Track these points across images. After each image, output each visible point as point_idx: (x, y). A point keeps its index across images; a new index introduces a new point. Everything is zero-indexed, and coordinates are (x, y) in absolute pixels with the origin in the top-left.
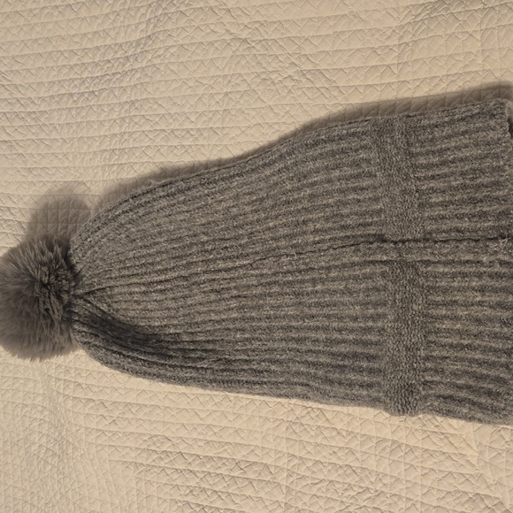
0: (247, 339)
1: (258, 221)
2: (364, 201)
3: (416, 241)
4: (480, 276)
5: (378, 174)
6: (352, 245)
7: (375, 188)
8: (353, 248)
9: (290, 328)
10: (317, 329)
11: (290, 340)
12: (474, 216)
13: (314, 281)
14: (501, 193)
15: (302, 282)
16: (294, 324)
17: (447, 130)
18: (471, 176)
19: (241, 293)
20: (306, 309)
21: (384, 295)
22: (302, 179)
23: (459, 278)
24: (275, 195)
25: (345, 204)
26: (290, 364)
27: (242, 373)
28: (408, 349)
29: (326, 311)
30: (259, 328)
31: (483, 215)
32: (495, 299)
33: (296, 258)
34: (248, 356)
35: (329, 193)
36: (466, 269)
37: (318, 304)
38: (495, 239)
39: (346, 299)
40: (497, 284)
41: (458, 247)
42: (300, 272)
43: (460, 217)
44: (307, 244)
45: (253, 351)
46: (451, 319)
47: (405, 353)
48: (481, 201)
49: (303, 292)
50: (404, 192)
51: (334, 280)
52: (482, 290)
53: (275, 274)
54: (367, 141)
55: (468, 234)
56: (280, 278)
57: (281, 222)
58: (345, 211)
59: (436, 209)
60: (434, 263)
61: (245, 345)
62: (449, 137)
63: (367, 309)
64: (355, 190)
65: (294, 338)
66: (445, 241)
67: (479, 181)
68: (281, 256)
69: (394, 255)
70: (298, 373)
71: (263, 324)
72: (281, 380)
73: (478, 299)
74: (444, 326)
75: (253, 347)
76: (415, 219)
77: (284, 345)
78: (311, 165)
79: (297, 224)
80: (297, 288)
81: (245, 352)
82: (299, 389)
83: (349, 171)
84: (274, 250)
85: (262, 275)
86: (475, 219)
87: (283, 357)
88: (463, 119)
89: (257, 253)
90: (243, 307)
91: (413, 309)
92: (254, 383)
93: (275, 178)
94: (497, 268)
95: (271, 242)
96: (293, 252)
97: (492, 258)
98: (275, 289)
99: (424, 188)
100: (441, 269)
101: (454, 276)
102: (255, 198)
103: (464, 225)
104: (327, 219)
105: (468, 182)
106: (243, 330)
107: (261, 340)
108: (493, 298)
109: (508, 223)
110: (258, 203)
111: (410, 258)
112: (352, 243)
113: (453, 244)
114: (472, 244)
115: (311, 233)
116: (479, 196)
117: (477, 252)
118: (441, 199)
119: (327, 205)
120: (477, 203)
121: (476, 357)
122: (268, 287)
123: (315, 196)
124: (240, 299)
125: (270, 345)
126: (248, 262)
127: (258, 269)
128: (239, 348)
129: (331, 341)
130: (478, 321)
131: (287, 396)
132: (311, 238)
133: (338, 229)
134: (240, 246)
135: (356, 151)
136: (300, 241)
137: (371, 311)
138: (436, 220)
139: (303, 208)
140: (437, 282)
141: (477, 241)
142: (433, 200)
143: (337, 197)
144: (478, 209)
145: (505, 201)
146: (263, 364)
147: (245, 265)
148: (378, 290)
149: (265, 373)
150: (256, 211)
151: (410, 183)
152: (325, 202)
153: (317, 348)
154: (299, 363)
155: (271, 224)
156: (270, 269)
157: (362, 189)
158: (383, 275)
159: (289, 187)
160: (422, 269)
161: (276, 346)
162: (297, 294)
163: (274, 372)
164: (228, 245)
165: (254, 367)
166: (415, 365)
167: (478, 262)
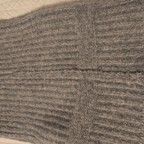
0: (7, 111)
1: (17, 52)
2: (69, 47)
3: (94, 70)
4: (125, 91)
5: (78, 33)
6: (61, 70)
7: (76, 40)
8: (61, 71)
9: (29, 107)
10: (42, 109)
11: (28, 113)
12: (124, 59)
13: (43, 85)
14: (140, 47)
15: (37, 85)
16: (31, 105)
17: (115, 11)
18: (125, 38)
19: (6, 87)
20: (37, 99)
21: (75, 97)
22: (39, 33)
23: (114, 91)
24: (26, 40)
25: (60, 48)
26: (27, 125)
27: (3, 128)
28: (82, 127)
29: (47, 101)
30: (14, 106)
31: (129, 59)
32: (132, 105)
33: (34, 73)
34: (7, 119)
35: (52, 42)
36: (119, 87)
37: (43, 97)
38: (134, 72)
39: (57, 96)
40: (134, 97)
41: (115, 75)
42: (36, 80)
43: (117, 59)
44: (40, 67)
45: (10, 117)
46: (107, 113)
47: (80, 129)
48: (129, 51)
49: (36, 90)
50: (90, 44)
51: (52, 86)
52: (126, 99)
53: (23, 80)
54: (73, 15)
55: (121, 69)
56: (25, 82)
57: (28, 54)
58: (60, 51)
59: (105, 54)
60: (102, 82)
61: (6, 113)
62: (115, 15)
63: (67, 102)
64: (66, 41)
65: (30, 112)
66: (108, 72)
67: (129, 40)
68: (27, 71)
69: (81, 77)
70: (30, 130)
71: (16, 104)
72: (22, 132)
73: (123, 104)
74: (103, 117)
75: (10, 115)
76: (94, 58)
77: (25, 115)
78: (43, 26)
79: (36, 56)
80: (34, 88)
81: (6, 117)
82: (30, 138)
83: (63, 31)
84: (24, 68)
85: (17, 80)
86: (125, 61)
87: (24, 121)
88: (124, 5)
89: (15, 68)
90: (6, 95)
91: (88, 106)
92: (9, 133)
93: (26, 31)
94: (135, 89)
95: (22, 63)
96: (33, 70)
97: (133, 83)
98: (23, 87)
99: (100, 42)
100: (105, 86)
101: (112, 90)
102: (16, 40)
103: (119, 64)
104: (51, 55)
105: (123, 41)
106: (6, 106)
107: (14, 112)
108: (131, 104)
109: (142, 64)
110: (18, 43)
111: (90, 79)
112: (61, 68)
113: (113, 74)
114: (123, 74)
115: (43, 61)
116: (128, 48)
117: (125, 79)
118: (108, 49)
119: (51, 48)
120: (127, 52)
121: (118, 136)
122: (19, 86)
123: (46, 42)
124: (6, 90)
125: (18, 114)
126: (11, 72)
127: (15, 76)
128: (3, 115)
129: (47, 116)
130: (122, 116)
131: (24, 141)
132: (42, 64)
133: (55, 61)
134: (8, 64)
135: (67, 20)
136: (37, 65)
137: (68, 104)
138: (105, 60)
139: (40, 48)
140: (102, 92)
141: (125, 73)
142: (104, 49)
143: (57, 44)
144: (127, 55)
145: (142, 52)
146: (14, 124)
147: (9, 74)
148: (73, 94)
149: (14, 129)
150: (17, 47)
151: (94, 39)
152: (50, 46)
153: (40, 119)
154: (31, 125)
155: (23, 55)
156: (21, 77)
157: (69, 40)
158: (76, 87)
159: (33, 37)
160: (96, 85)
161: (21, 115)
162: (33, 91)
163: (19, 128)
164: (2, 63)
165: (10, 125)
166: (84, 137)
167: (125, 84)
